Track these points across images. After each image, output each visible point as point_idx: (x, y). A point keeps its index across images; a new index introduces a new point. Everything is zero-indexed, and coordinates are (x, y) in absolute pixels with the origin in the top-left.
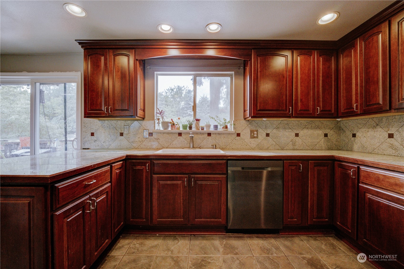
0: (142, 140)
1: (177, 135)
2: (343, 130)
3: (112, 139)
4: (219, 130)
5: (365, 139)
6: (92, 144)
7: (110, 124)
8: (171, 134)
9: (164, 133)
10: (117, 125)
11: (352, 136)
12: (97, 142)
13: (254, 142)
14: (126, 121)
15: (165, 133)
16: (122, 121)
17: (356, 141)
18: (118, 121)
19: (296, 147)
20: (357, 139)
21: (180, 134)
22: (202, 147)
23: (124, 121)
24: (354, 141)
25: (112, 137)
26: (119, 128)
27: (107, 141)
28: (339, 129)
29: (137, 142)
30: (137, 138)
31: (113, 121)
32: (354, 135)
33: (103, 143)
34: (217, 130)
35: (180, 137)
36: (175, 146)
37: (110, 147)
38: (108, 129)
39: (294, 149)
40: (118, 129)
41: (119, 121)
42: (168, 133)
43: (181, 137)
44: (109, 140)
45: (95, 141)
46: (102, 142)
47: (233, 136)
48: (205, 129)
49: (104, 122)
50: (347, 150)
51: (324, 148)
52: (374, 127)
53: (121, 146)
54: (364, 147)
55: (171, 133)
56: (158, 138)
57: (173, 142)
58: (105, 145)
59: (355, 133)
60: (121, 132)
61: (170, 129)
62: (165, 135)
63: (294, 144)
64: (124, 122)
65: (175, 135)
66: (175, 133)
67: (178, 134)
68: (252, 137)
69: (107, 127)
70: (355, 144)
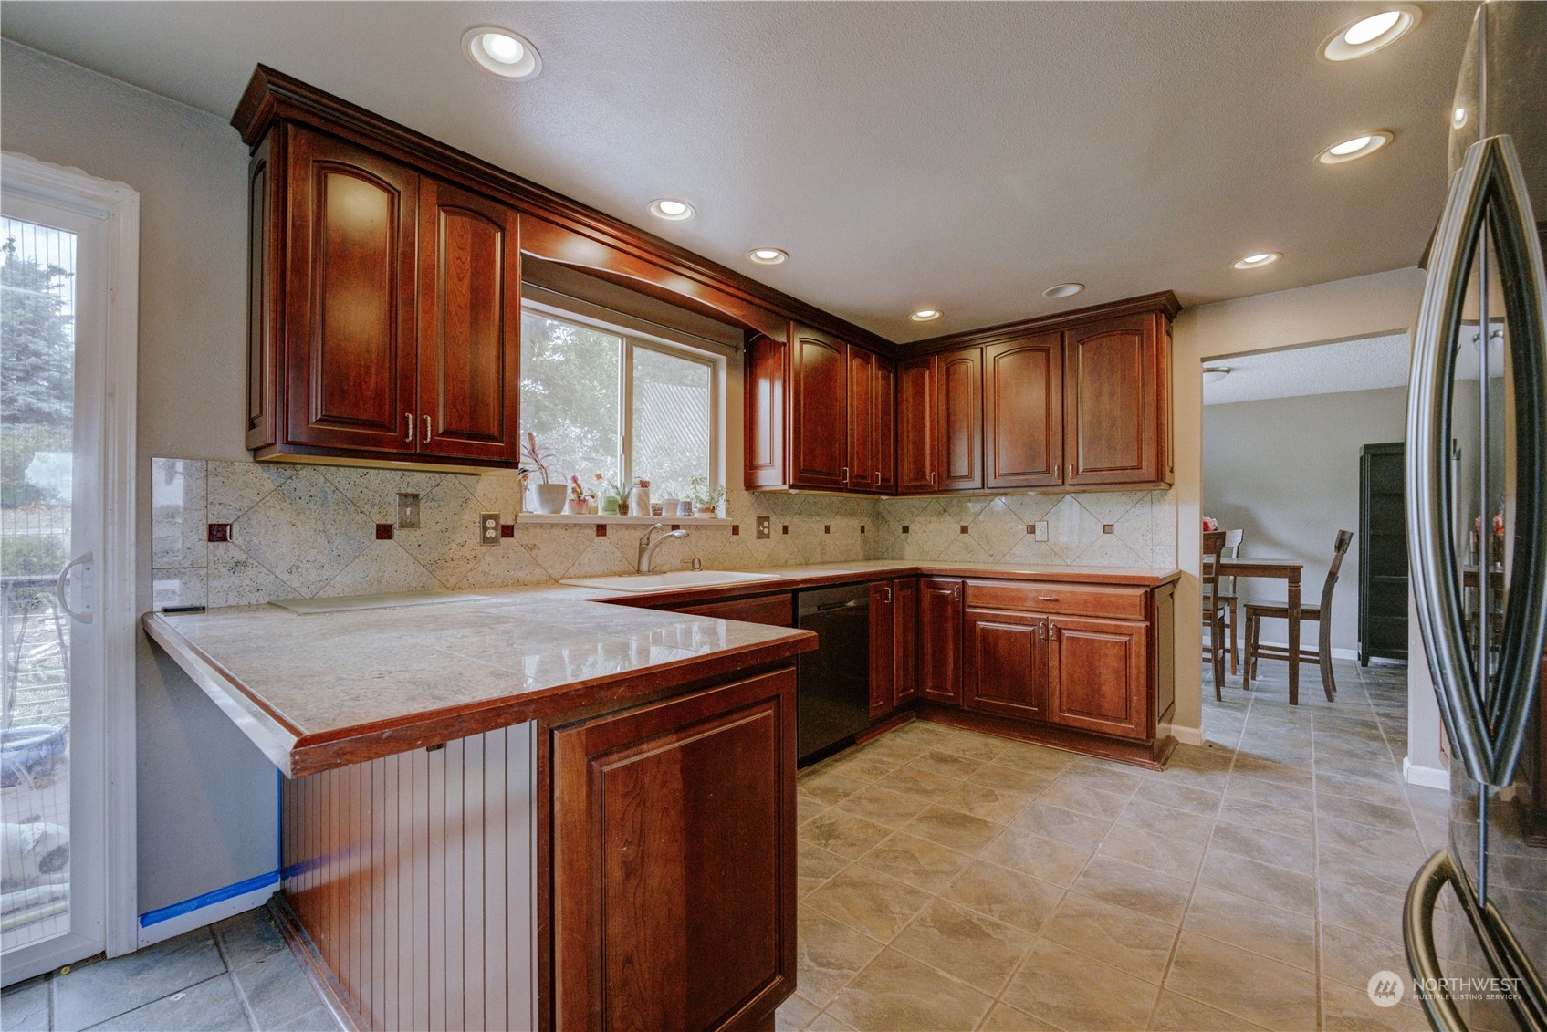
0: (474, 553)
1: (593, 532)
2: (883, 517)
3: (336, 552)
4: (697, 515)
5: (925, 535)
6: (215, 583)
7: (329, 484)
8: (575, 530)
9: (553, 526)
10: (365, 491)
11: (901, 531)
12: (251, 572)
13: (762, 548)
14: (406, 473)
15: (556, 524)
16: (388, 475)
17: (909, 540)
18: (366, 471)
19: (827, 558)
20: (911, 536)
21: (601, 529)
22: (658, 568)
23: (400, 472)
24: (906, 540)
25: (336, 544)
26: (373, 506)
27: (308, 565)
28: (878, 517)
29: (453, 564)
30: (454, 545)
31: (342, 469)
32: (906, 529)
33: (285, 577)
34: (690, 516)
35: (601, 539)
36: (588, 569)
37: (328, 592)
38: (314, 507)
39: (824, 563)
40: (367, 508)
41: (372, 471)
42: (566, 526)
43: (604, 538)
44: (322, 559)
45: (237, 566)
46: (278, 571)
47: (725, 533)
48: (664, 513)
49: (290, 472)
50: (892, 559)
51: (860, 558)
52: (940, 514)
53: (383, 581)
54: (923, 550)
55: (576, 525)
56: (535, 545)
57: (582, 557)
58: (296, 584)
59: (906, 524)
60: (383, 522)
61: (566, 511)
62: (556, 531)
63: (823, 552)
64: (398, 478)
65: (586, 531)
66: (586, 526)
67: (595, 529)
68: (761, 535)
69: (308, 498)
70: (907, 546)
